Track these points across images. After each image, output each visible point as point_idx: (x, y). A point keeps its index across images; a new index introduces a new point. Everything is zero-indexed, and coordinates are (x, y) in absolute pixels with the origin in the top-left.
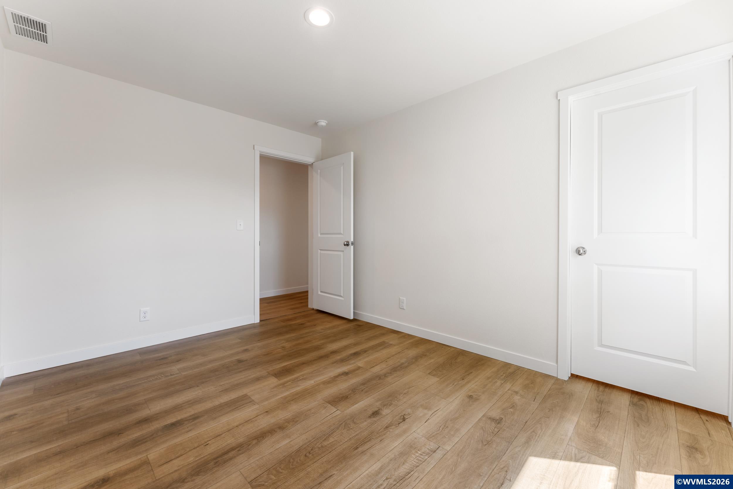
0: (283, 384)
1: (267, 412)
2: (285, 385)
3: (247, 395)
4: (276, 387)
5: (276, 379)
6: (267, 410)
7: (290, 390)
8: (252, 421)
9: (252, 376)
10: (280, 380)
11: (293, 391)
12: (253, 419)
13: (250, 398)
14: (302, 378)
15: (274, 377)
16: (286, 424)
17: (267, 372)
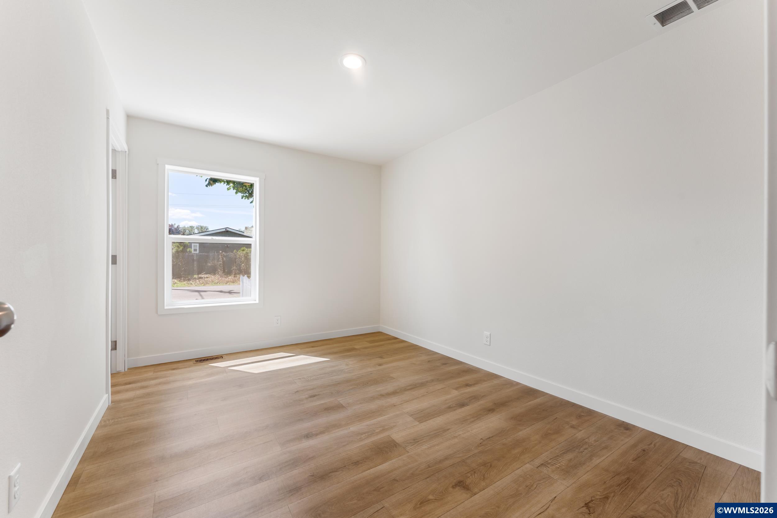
0: (384, 430)
1: (395, 406)
2: (381, 429)
3: (418, 422)
4: (392, 428)
5: (393, 438)
6: (394, 407)
7: (377, 422)
8: (404, 401)
9: (425, 447)
10: (389, 435)
11: (374, 421)
12: (404, 402)
13: (415, 419)
14: (362, 436)
15: (397, 441)
16: (379, 397)
17: (408, 452)
